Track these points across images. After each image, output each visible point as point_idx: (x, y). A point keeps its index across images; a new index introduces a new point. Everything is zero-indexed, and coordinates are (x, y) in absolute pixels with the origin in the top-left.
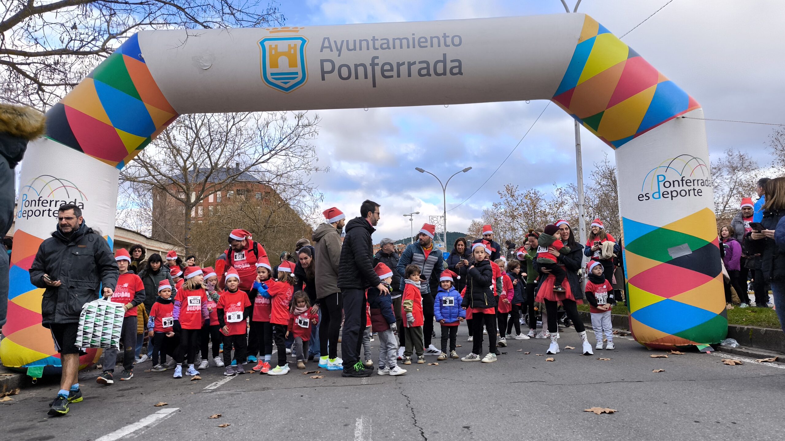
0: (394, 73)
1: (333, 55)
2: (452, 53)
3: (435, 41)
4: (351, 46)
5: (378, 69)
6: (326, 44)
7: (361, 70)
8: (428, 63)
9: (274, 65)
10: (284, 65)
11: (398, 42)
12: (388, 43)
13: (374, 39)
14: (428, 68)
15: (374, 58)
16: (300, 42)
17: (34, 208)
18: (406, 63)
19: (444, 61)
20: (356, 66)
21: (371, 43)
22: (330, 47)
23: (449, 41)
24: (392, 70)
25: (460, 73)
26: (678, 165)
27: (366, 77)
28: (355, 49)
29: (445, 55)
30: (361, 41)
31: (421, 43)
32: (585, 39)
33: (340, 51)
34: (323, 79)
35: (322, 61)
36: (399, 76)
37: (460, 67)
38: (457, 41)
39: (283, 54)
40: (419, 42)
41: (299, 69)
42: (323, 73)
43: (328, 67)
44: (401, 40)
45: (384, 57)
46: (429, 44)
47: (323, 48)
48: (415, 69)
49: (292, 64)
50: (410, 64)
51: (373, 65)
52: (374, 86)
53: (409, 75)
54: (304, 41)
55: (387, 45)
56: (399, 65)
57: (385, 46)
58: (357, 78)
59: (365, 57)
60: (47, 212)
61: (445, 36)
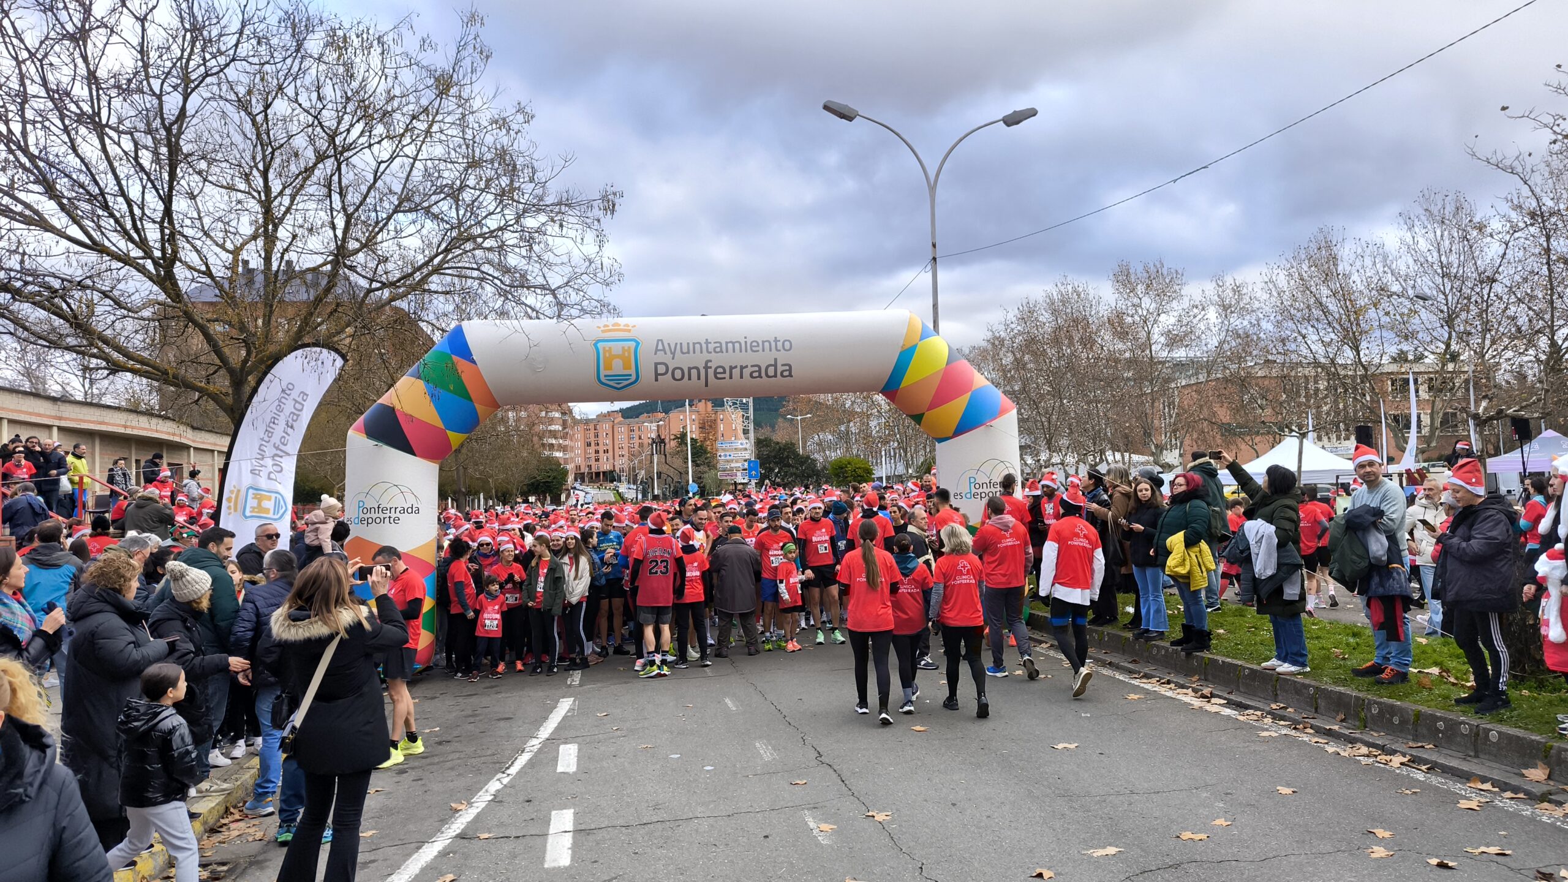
0: (727, 375)
1: (667, 358)
2: (783, 358)
3: (767, 344)
4: (685, 350)
5: (711, 372)
6: (660, 347)
7: (694, 372)
8: (760, 367)
9: (608, 366)
10: (618, 368)
11: (730, 345)
12: (721, 347)
13: (707, 342)
14: (760, 371)
15: (707, 362)
16: (633, 344)
17: (374, 516)
18: (739, 368)
19: (775, 365)
20: (690, 369)
21: (704, 346)
22: (664, 350)
23: (780, 344)
24: (724, 372)
25: (790, 375)
26: (987, 468)
27: (699, 378)
28: (688, 352)
29: (776, 360)
30: (694, 344)
31: (754, 346)
32: (908, 346)
33: (673, 354)
34: (656, 380)
35: (656, 364)
36: (731, 377)
37: (790, 370)
38: (787, 345)
39: (617, 356)
40: (751, 346)
41: (633, 371)
42: (657, 375)
43: (661, 369)
44: (733, 343)
45: (717, 360)
46: (760, 348)
47: (657, 350)
48: (746, 372)
49: (626, 366)
50: (742, 368)
51: (706, 368)
52: (707, 385)
53: (741, 377)
54: (638, 344)
55: (720, 348)
56: (731, 368)
57: (718, 350)
58: (690, 379)
59: (699, 361)
60: (387, 520)
61: (776, 341)
